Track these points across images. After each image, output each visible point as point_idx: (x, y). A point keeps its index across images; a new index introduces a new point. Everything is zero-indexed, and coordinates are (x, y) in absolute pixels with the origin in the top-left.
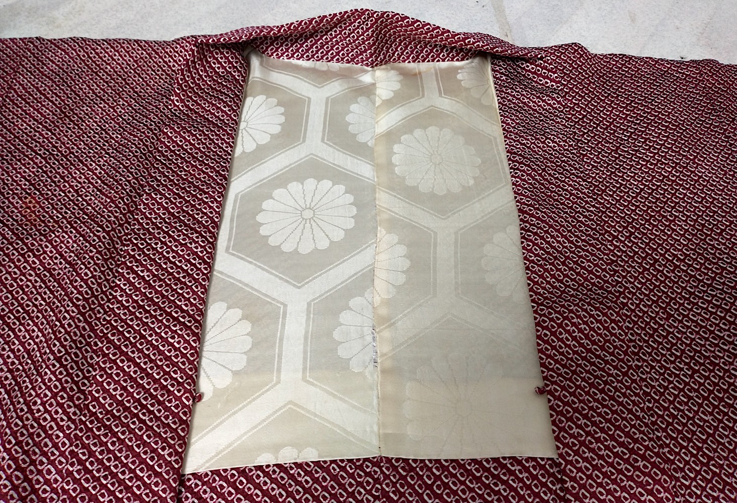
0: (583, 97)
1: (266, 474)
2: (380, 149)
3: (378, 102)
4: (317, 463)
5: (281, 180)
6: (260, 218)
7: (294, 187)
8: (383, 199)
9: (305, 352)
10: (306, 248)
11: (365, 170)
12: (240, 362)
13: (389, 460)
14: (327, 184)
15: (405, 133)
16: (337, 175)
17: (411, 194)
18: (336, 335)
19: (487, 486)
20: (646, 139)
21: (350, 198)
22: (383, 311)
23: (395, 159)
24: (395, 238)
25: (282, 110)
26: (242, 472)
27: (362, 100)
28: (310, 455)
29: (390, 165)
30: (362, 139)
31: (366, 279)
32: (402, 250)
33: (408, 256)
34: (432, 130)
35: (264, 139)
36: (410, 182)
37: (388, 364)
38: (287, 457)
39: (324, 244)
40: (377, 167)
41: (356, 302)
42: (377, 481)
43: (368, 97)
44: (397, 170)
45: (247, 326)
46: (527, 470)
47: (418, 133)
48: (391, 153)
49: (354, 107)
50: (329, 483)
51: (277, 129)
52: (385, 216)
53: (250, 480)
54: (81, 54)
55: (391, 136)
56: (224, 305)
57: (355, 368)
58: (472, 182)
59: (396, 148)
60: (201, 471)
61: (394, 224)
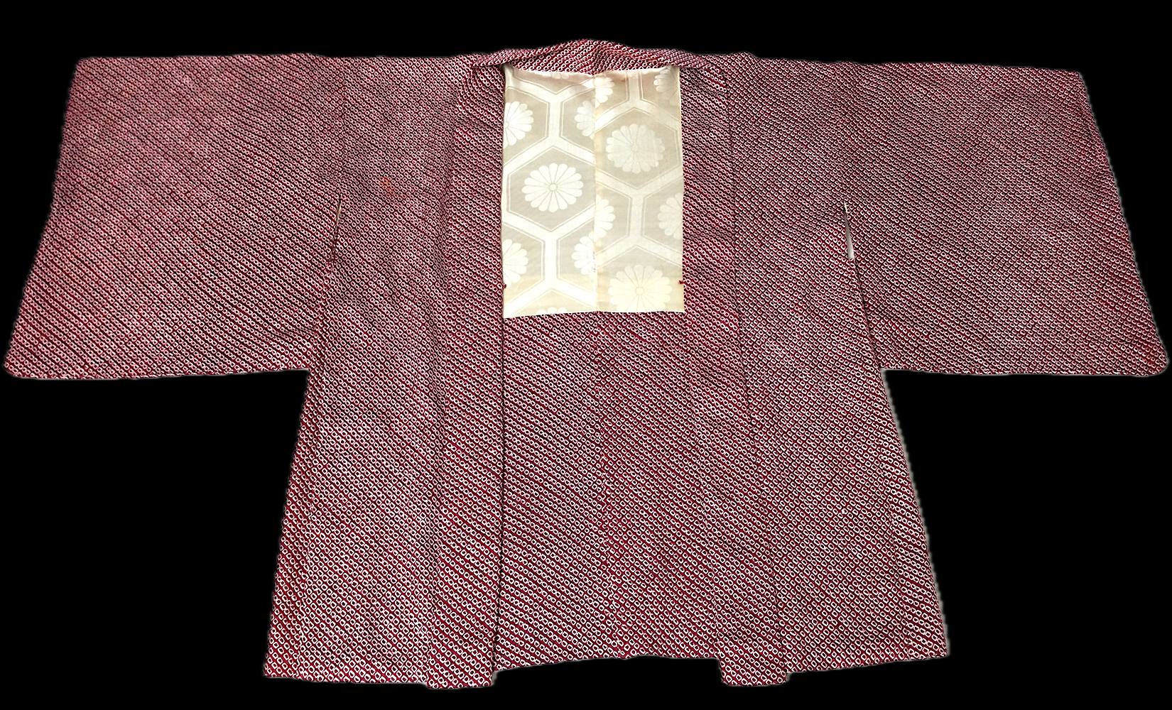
0: (742, 98)
1: (542, 318)
2: (598, 142)
3: (597, 105)
4: (567, 314)
5: (534, 165)
6: (524, 190)
7: (543, 169)
8: (601, 178)
9: (557, 265)
10: (553, 209)
11: (587, 156)
12: (524, 270)
13: (601, 313)
14: (564, 167)
15: (615, 129)
16: (571, 161)
17: (618, 173)
18: (574, 256)
19: (648, 323)
20: (779, 130)
21: (579, 176)
22: (599, 244)
23: (608, 149)
24: (606, 202)
25: (531, 113)
26: (531, 318)
27: (586, 103)
28: (562, 311)
29: (605, 153)
30: (586, 133)
31: (589, 227)
32: (611, 209)
33: (614, 213)
34: (634, 126)
35: (521, 136)
36: (617, 165)
37: (602, 270)
38: (552, 312)
39: (564, 207)
40: (596, 154)
41: (583, 240)
42: (596, 321)
43: (590, 101)
44: (609, 157)
45: (524, 252)
46: (669, 317)
47: (624, 128)
48: (605, 144)
49: (580, 110)
50: (572, 322)
51: (529, 128)
52: (600, 188)
53: (535, 321)
54: (386, 70)
55: (606, 132)
56: (510, 241)
57: (583, 272)
58: (657, 164)
59: (609, 140)
60: (511, 317)
61: (606, 193)
